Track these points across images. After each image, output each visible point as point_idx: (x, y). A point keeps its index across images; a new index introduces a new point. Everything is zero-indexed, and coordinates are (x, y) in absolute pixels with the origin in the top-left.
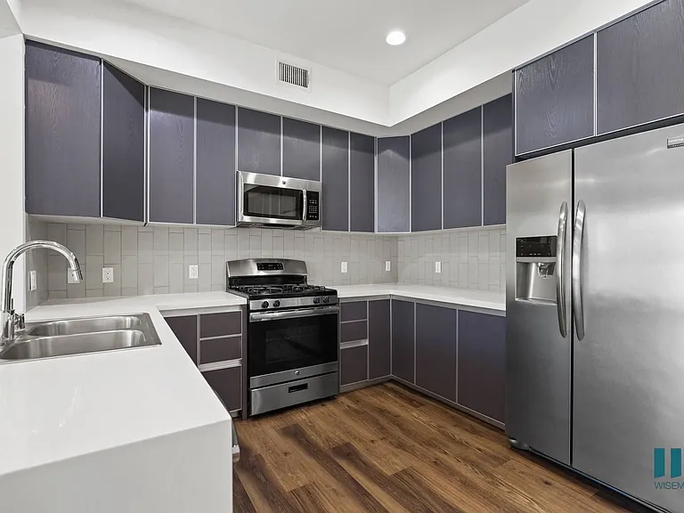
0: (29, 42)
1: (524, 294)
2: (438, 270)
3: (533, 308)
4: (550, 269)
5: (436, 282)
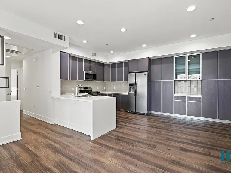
0: (61, 51)
1: (130, 91)
2: (115, 89)
3: (131, 93)
4: (133, 88)
5: (114, 91)
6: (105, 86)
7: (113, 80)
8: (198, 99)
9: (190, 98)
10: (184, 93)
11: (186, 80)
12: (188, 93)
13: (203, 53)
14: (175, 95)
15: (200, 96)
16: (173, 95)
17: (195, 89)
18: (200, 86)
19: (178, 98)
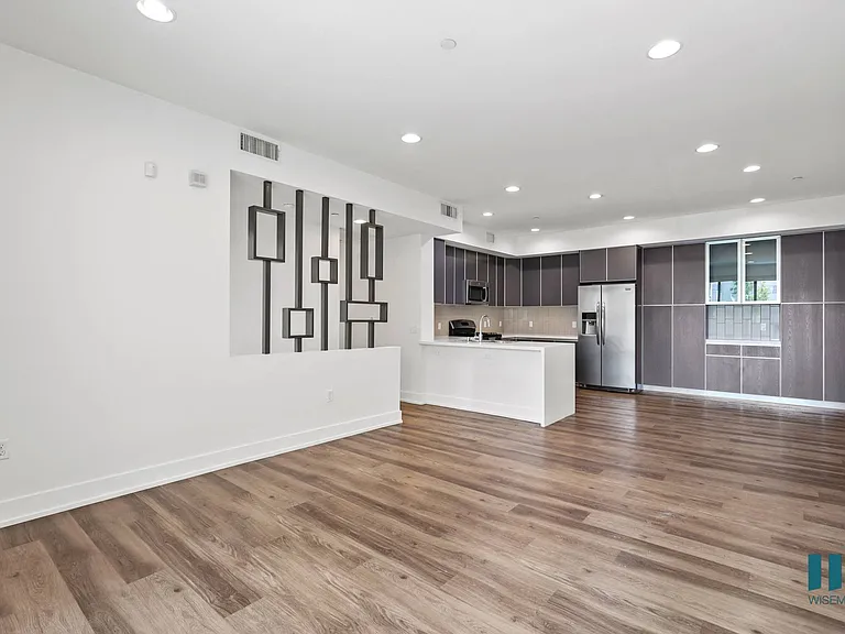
0: (435, 239)
1: (584, 332)
2: (531, 325)
3: (589, 337)
4: (594, 323)
6: (502, 319)
7: (530, 301)
8: (771, 351)
9: (751, 350)
10: (732, 337)
11: (739, 303)
12: (744, 336)
13: (782, 237)
14: (708, 342)
15: (778, 344)
16: (704, 342)
17: (764, 326)
18: (776, 318)
19: (717, 349)
